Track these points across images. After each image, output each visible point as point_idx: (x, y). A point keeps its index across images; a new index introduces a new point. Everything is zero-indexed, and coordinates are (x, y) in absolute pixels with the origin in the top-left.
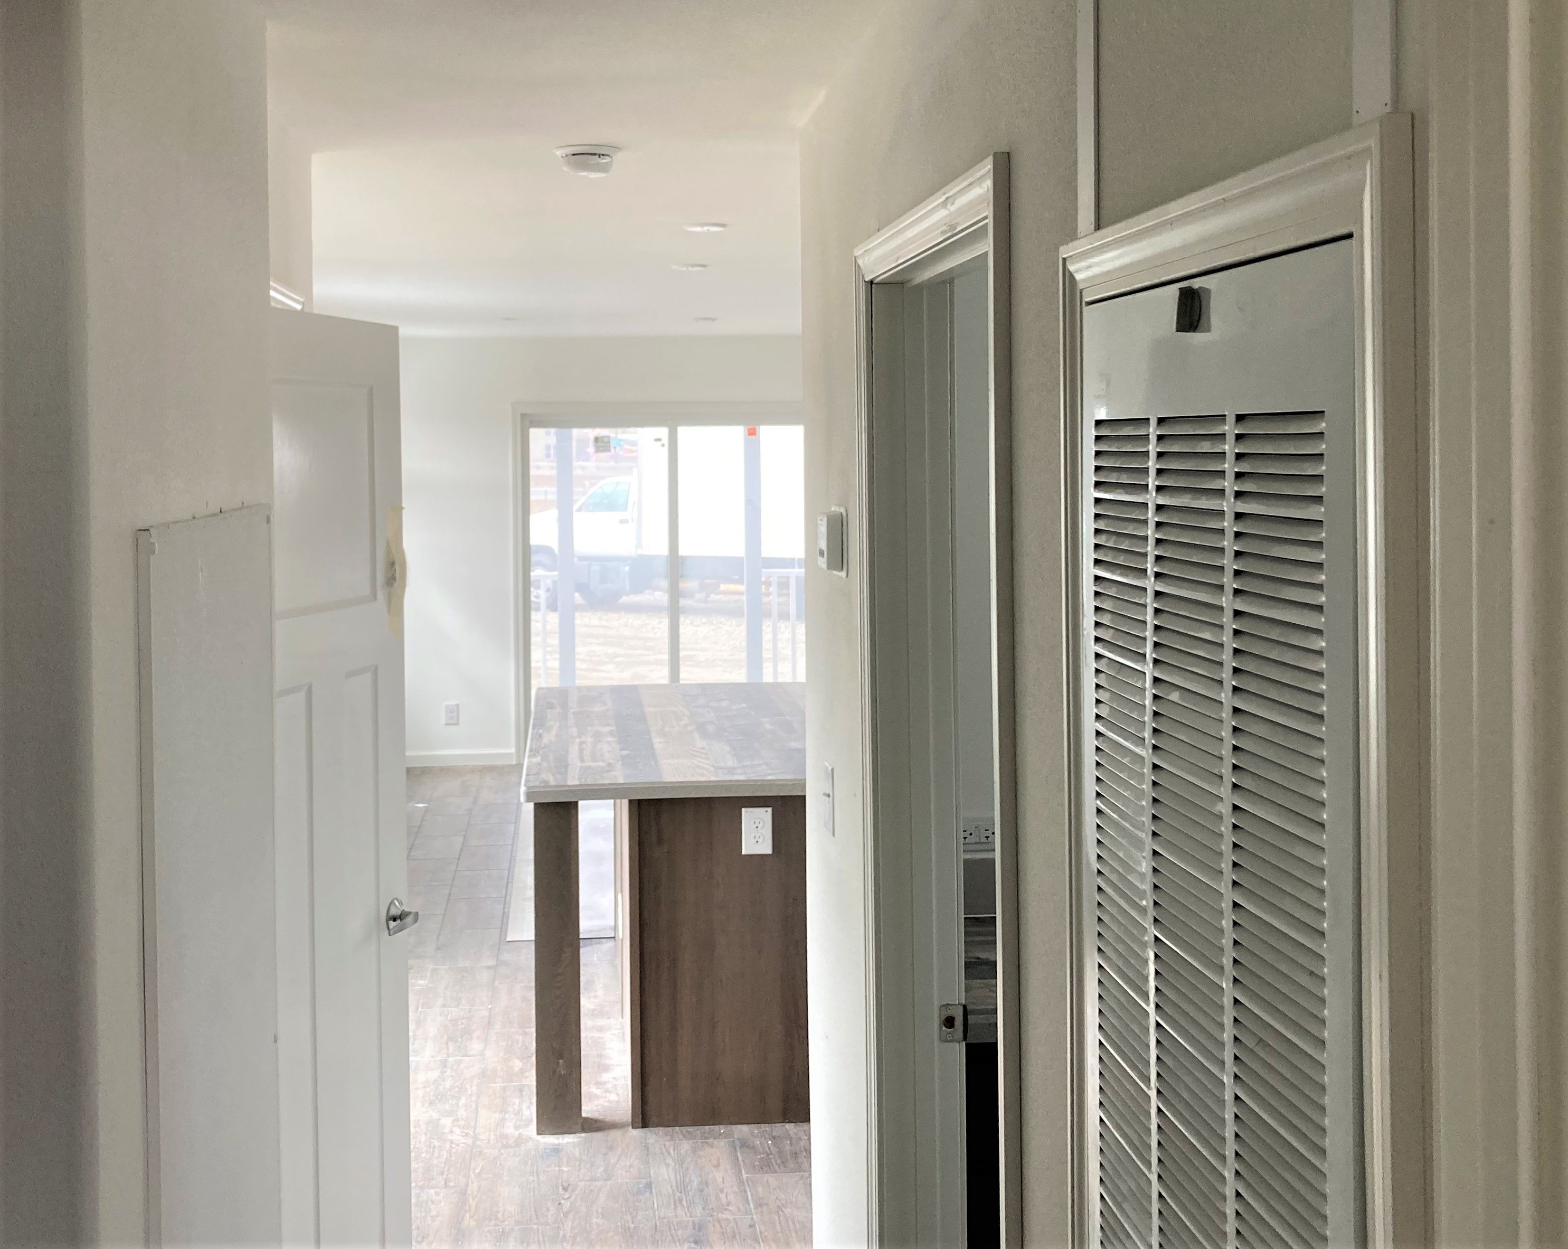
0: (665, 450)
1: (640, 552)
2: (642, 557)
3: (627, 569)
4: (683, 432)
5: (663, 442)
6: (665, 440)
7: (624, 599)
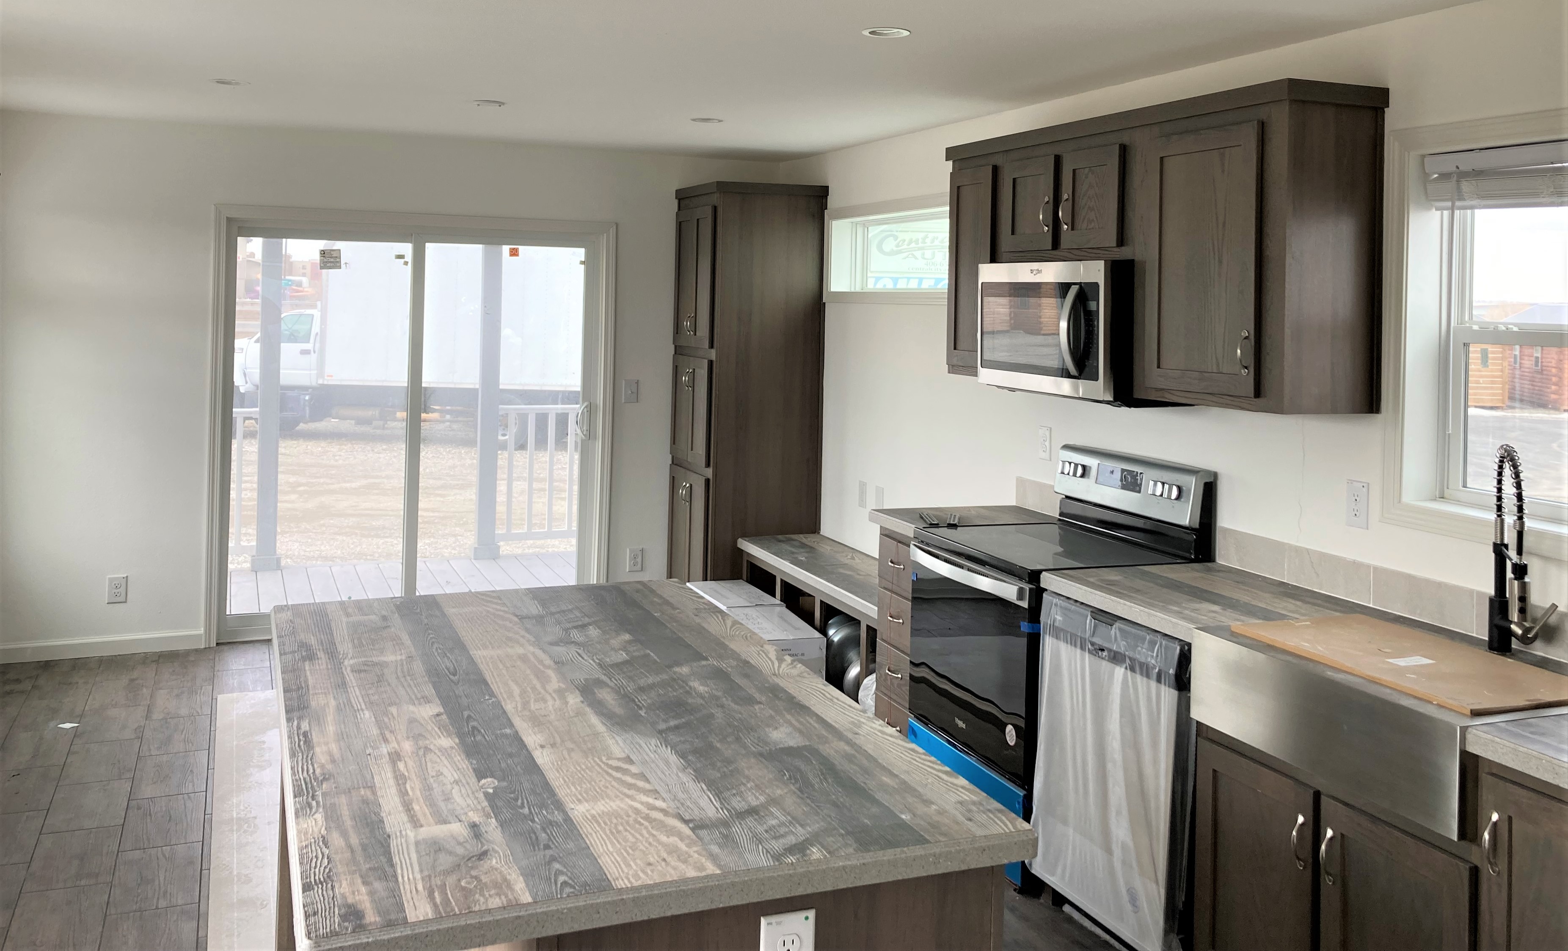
0: (409, 268)
1: (320, 382)
2: (323, 386)
3: (307, 398)
4: (432, 249)
5: (406, 260)
6: (409, 258)
7: (302, 426)
